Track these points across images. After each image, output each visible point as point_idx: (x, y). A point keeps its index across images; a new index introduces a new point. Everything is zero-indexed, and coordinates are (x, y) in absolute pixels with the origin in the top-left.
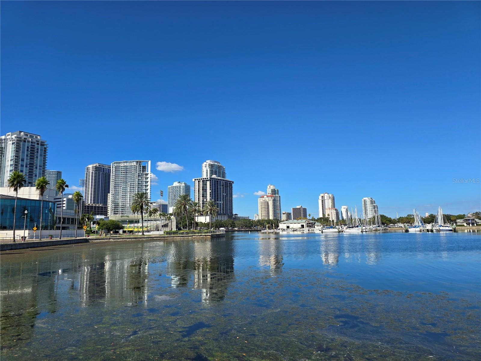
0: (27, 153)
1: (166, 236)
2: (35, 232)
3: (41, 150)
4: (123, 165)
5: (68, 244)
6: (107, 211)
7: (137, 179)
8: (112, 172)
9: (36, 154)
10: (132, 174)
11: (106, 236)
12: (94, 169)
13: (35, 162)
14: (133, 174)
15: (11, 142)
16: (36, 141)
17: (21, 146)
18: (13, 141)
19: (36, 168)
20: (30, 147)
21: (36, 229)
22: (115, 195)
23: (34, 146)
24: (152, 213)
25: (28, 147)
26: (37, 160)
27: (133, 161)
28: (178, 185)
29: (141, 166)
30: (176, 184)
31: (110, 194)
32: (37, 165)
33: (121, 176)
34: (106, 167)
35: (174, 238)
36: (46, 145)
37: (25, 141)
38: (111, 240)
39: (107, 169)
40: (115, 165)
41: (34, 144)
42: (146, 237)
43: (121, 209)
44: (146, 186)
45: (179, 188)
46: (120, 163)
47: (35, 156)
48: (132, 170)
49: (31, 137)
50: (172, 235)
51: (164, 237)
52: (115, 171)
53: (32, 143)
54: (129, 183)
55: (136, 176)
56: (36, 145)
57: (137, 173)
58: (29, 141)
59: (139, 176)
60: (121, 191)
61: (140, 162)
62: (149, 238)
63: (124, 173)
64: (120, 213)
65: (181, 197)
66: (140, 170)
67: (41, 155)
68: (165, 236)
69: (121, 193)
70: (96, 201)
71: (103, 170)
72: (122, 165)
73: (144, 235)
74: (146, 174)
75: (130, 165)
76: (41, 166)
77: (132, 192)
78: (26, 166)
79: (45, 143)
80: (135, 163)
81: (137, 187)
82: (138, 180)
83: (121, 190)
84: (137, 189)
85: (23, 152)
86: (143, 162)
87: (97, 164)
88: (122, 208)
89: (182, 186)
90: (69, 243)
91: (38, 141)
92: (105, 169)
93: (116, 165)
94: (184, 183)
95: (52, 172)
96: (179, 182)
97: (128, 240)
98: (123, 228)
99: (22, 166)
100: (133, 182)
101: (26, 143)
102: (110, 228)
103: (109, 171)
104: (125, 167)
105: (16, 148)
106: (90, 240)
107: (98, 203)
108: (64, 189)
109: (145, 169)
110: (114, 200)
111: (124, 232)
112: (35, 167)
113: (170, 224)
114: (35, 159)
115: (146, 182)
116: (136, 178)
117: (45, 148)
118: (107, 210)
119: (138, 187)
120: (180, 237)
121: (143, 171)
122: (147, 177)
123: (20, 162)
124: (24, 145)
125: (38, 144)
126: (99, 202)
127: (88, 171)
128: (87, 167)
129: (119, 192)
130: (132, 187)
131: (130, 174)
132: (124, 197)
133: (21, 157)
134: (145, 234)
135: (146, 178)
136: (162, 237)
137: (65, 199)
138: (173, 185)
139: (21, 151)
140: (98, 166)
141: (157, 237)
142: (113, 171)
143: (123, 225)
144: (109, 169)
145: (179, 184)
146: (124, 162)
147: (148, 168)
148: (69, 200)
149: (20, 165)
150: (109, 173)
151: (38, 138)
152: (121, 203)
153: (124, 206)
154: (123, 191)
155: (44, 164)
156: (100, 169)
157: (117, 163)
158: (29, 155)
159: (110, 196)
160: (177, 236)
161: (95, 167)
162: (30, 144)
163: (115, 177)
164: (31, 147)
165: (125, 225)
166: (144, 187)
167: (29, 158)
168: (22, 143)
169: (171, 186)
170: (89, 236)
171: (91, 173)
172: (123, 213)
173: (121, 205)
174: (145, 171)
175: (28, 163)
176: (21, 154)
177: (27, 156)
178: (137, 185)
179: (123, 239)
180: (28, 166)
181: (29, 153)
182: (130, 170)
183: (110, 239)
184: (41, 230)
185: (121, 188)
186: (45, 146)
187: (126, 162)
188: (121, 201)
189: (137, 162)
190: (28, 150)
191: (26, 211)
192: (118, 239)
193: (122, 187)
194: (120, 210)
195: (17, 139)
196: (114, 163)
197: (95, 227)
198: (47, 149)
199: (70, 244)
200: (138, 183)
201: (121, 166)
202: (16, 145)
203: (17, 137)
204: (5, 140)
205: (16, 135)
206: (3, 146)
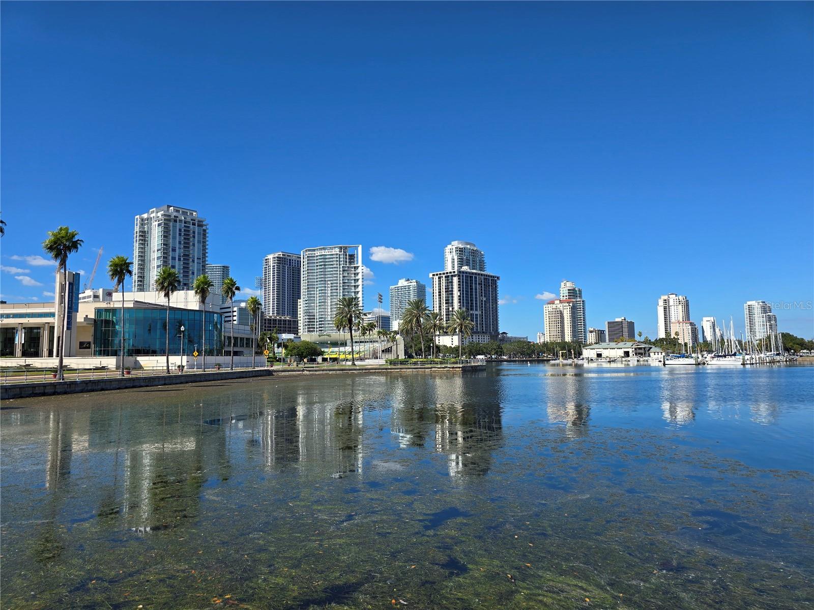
0: (180, 239)
1: (389, 367)
2: (197, 359)
3: (199, 234)
4: (319, 254)
5: (243, 378)
6: (297, 328)
7: (341, 276)
8: (304, 265)
9: (191, 240)
10: (333, 268)
11: (297, 366)
12: (276, 261)
13: (191, 252)
14: (335, 267)
15: (157, 223)
16: (192, 220)
17: (171, 229)
18: (159, 221)
19: (193, 261)
20: (183, 230)
21: (197, 354)
22: (310, 301)
23: (189, 227)
24: (367, 330)
25: (180, 230)
26: (194, 250)
27: (335, 247)
28: (406, 284)
29: (346, 255)
30: (402, 283)
31: (301, 300)
32: (193, 257)
33: (317, 270)
34: (294, 258)
35: (402, 370)
36: (206, 225)
37: (175, 221)
38: (306, 372)
39: (295, 261)
40: (307, 253)
41: (188, 225)
42: (358, 368)
43: (318, 323)
44: (355, 286)
45: (407, 289)
46: (314, 250)
47: (191, 244)
48: (332, 261)
49: (184, 213)
50: (399, 366)
51: (386, 369)
52: (308, 263)
53: (185, 223)
54: (329, 282)
55: (340, 271)
56: (191, 226)
57: (341, 266)
58: (181, 221)
59: (344, 270)
60: (318, 296)
61: (346, 248)
62: (362, 369)
63: (321, 267)
64: (318, 330)
65: (412, 303)
66: (346, 262)
67: (199, 242)
68: (387, 367)
69: (318, 299)
70: (281, 312)
71: (290, 263)
72: (318, 253)
73: (355, 365)
74: (355, 267)
75: (329, 253)
76: (200, 259)
77: (335, 297)
78: (179, 260)
79: (204, 223)
80: (337, 250)
81: (341, 288)
82: (344, 277)
83: (317, 293)
84: (341, 291)
85: (174, 238)
86: (349, 247)
87: (281, 253)
88: (320, 323)
89: (412, 286)
90: (244, 375)
91: (195, 220)
92: (293, 260)
93: (309, 254)
94: (415, 281)
95: (216, 267)
96: (408, 280)
97: (331, 372)
98: (322, 353)
99: (174, 258)
100: (335, 280)
101: (178, 224)
102: (302, 353)
103: (298, 264)
104: (323, 257)
105: (164, 231)
106: (275, 371)
107: (283, 314)
108: (234, 293)
109: (354, 259)
110: (308, 309)
111: (324, 360)
112: (191, 260)
113: (394, 348)
114: (191, 248)
115: (355, 280)
116: (340, 274)
117: (205, 231)
118: (297, 325)
119: (344, 289)
120: (411, 370)
121: (350, 263)
122: (357, 271)
123: (171, 253)
124: (174, 227)
125: (194, 224)
126: (285, 314)
127: (267, 265)
128: (266, 258)
129: (314, 297)
130: (335, 289)
131: (331, 268)
132: (323, 304)
133: (171, 245)
134: (356, 363)
135: (355, 274)
136: (383, 369)
137: (235, 309)
138: (398, 284)
139: (171, 237)
140: (281, 256)
141: (376, 369)
142: (304, 263)
143: (322, 350)
144: (298, 261)
145: (407, 282)
146: (321, 249)
147: (357, 257)
148: (241, 309)
149: (170, 258)
150: (298, 266)
151: (194, 215)
152: (318, 314)
153: (323, 319)
154: (320, 295)
155: (204, 255)
156: (285, 261)
157: (309, 250)
158: (182, 242)
159: (301, 304)
160: (407, 367)
161: (277, 257)
162: (183, 224)
163: (308, 273)
164: (184, 230)
165: (326, 350)
166: (353, 288)
167: (182, 247)
168: (171, 224)
169: (394, 287)
170: (272, 366)
171: (272, 267)
172: (321, 330)
173: (318, 317)
174: (353, 262)
175: (182, 255)
176: (171, 241)
177: (180, 243)
178: (341, 285)
179: (323, 370)
180: (182, 259)
181: (183, 238)
182: (331, 261)
183: (303, 371)
184: (205, 355)
185: (318, 290)
186: (204, 228)
187: (324, 249)
188: (318, 311)
189: (341, 248)
190: (180, 235)
191: (183, 327)
192: (316, 371)
193: (319, 289)
194: (317, 325)
195: (165, 217)
196: (306, 250)
197: (281, 352)
198: (207, 231)
199: (246, 377)
200: (344, 283)
201: (316, 255)
202: (164, 227)
203: (165, 215)
204: (147, 220)
205: (163, 212)
206: (146, 229)
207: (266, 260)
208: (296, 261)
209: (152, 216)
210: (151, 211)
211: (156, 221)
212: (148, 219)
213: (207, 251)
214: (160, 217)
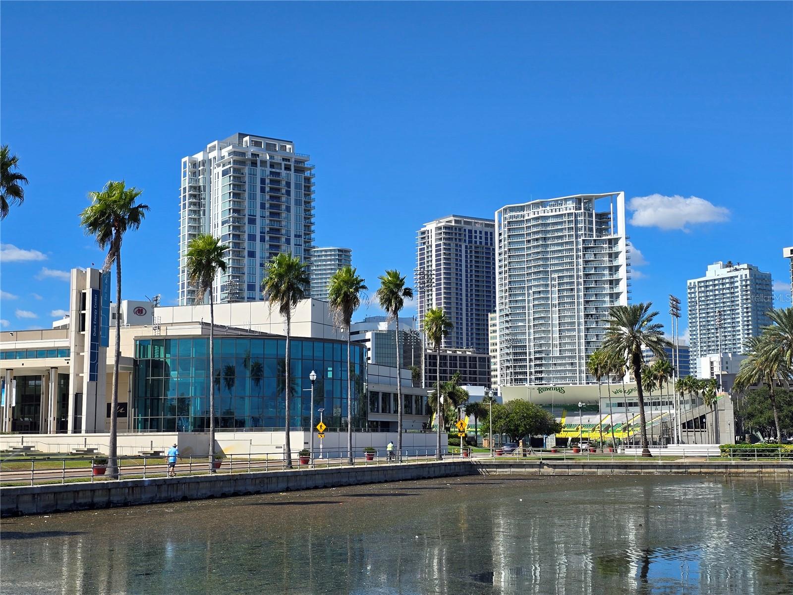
0: (263, 198)
3: (298, 186)
4: (532, 216)
6: (489, 373)
7: (581, 261)
8: (500, 241)
9: (284, 199)
10: (562, 244)
12: (443, 236)
13: (283, 223)
14: (567, 243)
15: (220, 170)
16: (284, 159)
17: (247, 179)
18: (224, 166)
19: (288, 241)
20: (267, 181)
21: (324, 427)
22: (514, 316)
23: (278, 174)
25: (263, 181)
26: (288, 219)
27: (566, 200)
28: (725, 273)
29: (591, 215)
30: (715, 271)
31: (498, 314)
32: (288, 232)
33: (529, 251)
34: (478, 227)
36: (310, 169)
37: (254, 164)
38: (546, 470)
39: (481, 232)
40: (507, 216)
41: (278, 171)
42: (660, 462)
43: (533, 364)
44: (611, 282)
45: (728, 286)
46: (522, 209)
47: (284, 207)
48: (561, 230)
49: (270, 147)
52: (509, 236)
53: (272, 166)
54: (555, 275)
55: (577, 250)
56: (284, 172)
57: (580, 240)
58: (263, 163)
59: (586, 249)
60: (531, 305)
61: (589, 200)
62: (671, 467)
63: (536, 244)
64: (533, 377)
66: (591, 230)
67: (298, 202)
69: (531, 312)
70: (454, 340)
71: (470, 237)
72: (530, 214)
73: (650, 456)
74: (610, 241)
75: (554, 213)
76: (300, 236)
77: (567, 307)
78: (263, 239)
79: (307, 164)
80: (570, 208)
81: (582, 287)
82: (586, 262)
83: (529, 300)
84: (582, 294)
85: (252, 197)
86: (597, 198)
87: (452, 218)
88: (538, 362)
89: (738, 279)
91: (289, 160)
92: (476, 232)
93: (511, 217)
94: (745, 266)
95: (326, 251)
96: (729, 265)
98: (557, 428)
99: (252, 238)
100: (567, 270)
101: (259, 168)
102: (517, 427)
103: (486, 239)
104: (540, 222)
105: (234, 185)
106: (483, 466)
107: (459, 345)
108: (401, 302)
109: (607, 223)
110: (515, 334)
112: (283, 240)
113: (710, 419)
114: (284, 215)
115: (610, 268)
116: (578, 257)
117: (307, 180)
118: (489, 367)
119: (587, 289)
121: (600, 231)
122: (615, 250)
123: (247, 227)
124: (253, 175)
125: (288, 168)
126: (462, 343)
127: (424, 243)
128: (423, 229)
129: (524, 307)
130: (567, 290)
131: (558, 244)
132: (542, 322)
133: (247, 212)
134: (654, 451)
135: (610, 255)
136: (719, 467)
137: (369, 335)
138: (705, 276)
139: (246, 195)
140: (453, 224)
141: (701, 466)
142: (502, 237)
144: (486, 233)
145: (728, 269)
146: (536, 205)
147: (615, 219)
149: (246, 237)
150: (486, 244)
151: (288, 150)
152: (532, 344)
153: (543, 355)
154: (536, 302)
155: (308, 227)
156: (460, 234)
157: (512, 209)
158: (267, 205)
159: (497, 322)
160: (774, 462)
161: (445, 227)
162: (268, 170)
163: (509, 257)
164: (271, 181)
166: (607, 286)
167: (267, 214)
168: (246, 170)
169: (696, 281)
171: (434, 248)
172: (541, 379)
173: (532, 351)
174: (607, 230)
175: (267, 229)
176: (246, 203)
177: (263, 206)
178: (581, 280)
179: (583, 466)
180: (267, 238)
181: (267, 197)
182: (557, 230)
183: (541, 465)
185: (531, 292)
186: (307, 174)
187: (543, 204)
188: (532, 337)
189: (579, 201)
190: (263, 190)
191: (313, 373)
192: (568, 467)
193: (534, 289)
194: (530, 367)
195: (236, 158)
196: (505, 210)
198: (312, 180)
200: (586, 275)
201: (527, 218)
202: (234, 177)
203: (234, 153)
204: (203, 165)
205: (231, 147)
206: (201, 184)
207: (423, 233)
208: (483, 233)
209: (211, 156)
210: (209, 146)
211: (219, 165)
212: (204, 163)
213: (313, 220)
214: (227, 157)
